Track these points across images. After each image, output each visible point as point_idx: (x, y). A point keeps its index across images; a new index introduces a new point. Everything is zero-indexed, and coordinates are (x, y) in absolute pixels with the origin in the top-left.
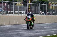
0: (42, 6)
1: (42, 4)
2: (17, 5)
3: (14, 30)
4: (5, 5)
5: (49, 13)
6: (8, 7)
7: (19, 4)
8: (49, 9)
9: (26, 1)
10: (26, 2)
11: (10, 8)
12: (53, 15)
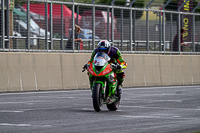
2: (144, 17)
3: (131, 104)
4: (102, 19)
6: (114, 26)
7: (152, 13)
9: (173, 6)
10: (176, 9)
11: (119, 30)
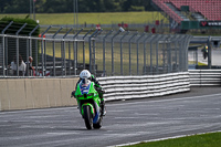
0: (11, 42)
1: (14, 33)
5: (41, 71)
8: (40, 56)
12: (56, 79)
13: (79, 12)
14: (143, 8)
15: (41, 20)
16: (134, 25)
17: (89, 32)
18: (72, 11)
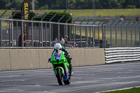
13: (96, 8)
14: (134, 6)
15: (73, 13)
16: (129, 16)
17: (102, 21)
18: (92, 8)
